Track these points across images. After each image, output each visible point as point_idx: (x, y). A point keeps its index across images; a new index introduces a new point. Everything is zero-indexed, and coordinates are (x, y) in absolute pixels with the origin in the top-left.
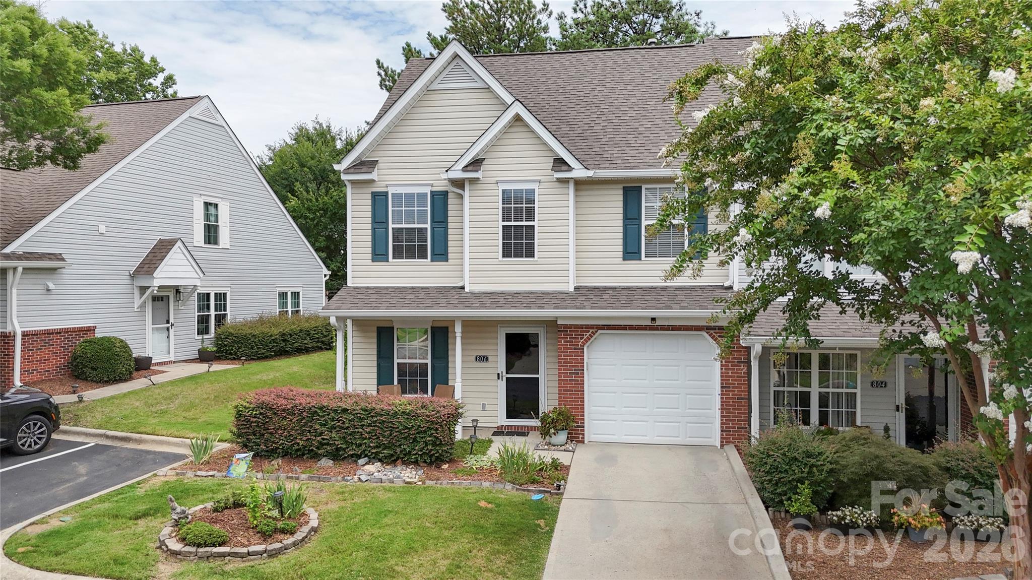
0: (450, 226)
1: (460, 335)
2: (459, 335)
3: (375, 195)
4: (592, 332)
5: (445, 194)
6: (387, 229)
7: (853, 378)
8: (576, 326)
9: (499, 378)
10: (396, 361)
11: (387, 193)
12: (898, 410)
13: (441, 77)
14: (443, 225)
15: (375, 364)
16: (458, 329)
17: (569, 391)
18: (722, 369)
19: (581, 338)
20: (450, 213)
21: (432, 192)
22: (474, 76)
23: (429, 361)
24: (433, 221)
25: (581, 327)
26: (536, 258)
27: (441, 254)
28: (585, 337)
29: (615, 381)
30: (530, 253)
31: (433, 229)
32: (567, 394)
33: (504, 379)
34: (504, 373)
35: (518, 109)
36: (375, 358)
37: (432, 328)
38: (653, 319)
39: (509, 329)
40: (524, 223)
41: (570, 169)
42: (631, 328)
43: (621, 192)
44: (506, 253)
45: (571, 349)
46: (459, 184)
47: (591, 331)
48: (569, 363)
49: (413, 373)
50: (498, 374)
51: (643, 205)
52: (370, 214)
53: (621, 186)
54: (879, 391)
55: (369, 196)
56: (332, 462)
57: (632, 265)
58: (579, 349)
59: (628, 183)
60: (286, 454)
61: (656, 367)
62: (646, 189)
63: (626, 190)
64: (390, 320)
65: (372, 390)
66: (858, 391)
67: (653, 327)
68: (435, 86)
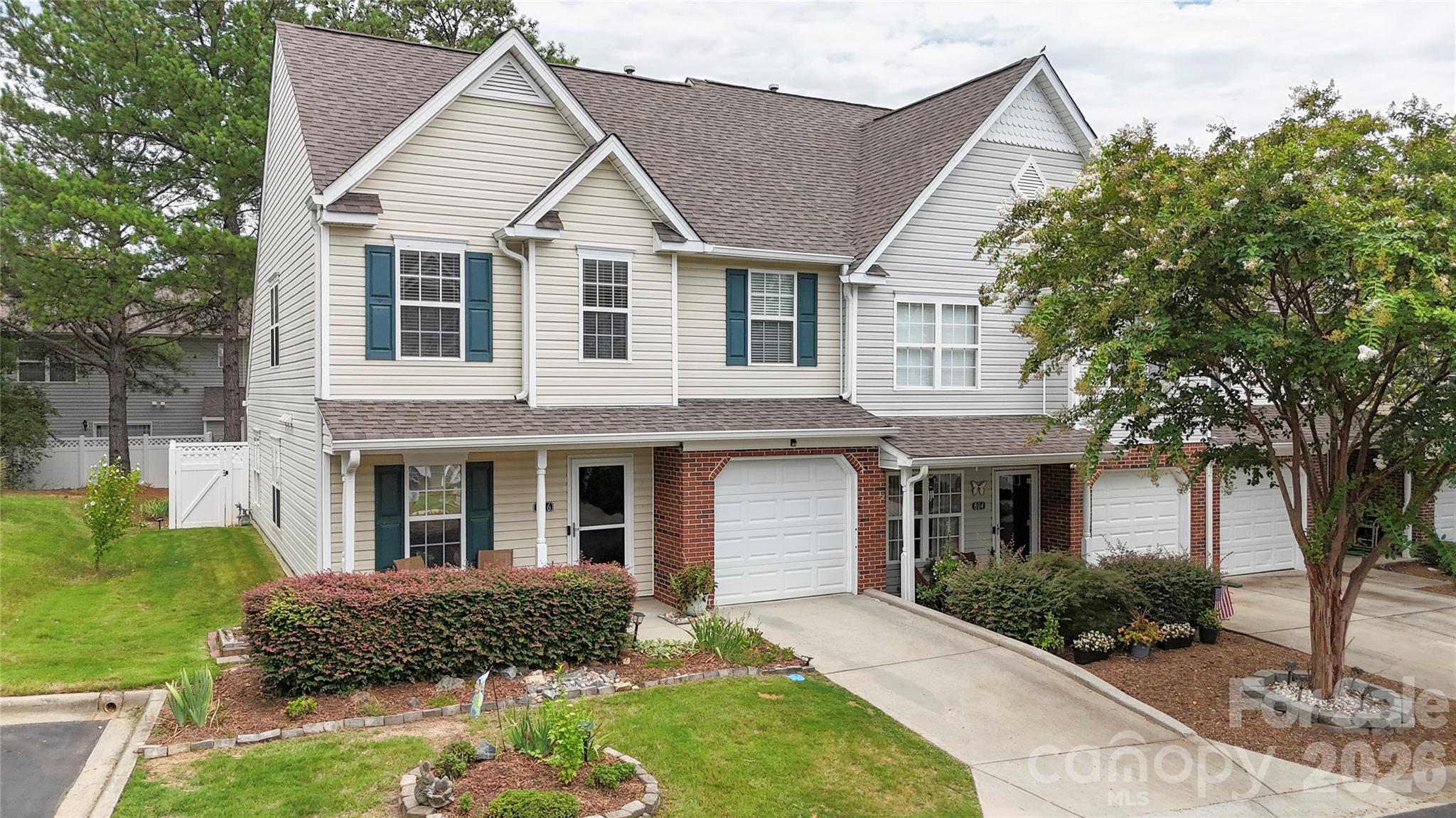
0: (496, 307)
1: (544, 472)
2: (542, 473)
3: (370, 251)
4: (725, 461)
5: (488, 258)
6: (392, 307)
7: (956, 500)
8: (706, 453)
9: (569, 534)
10: (408, 519)
11: (393, 248)
12: (994, 532)
13: (484, 80)
14: (485, 305)
15: (372, 526)
16: (542, 464)
17: (696, 540)
18: (859, 499)
19: (712, 469)
20: (496, 288)
21: (467, 253)
22: (535, 87)
23: (462, 516)
24: (470, 299)
25: (711, 453)
26: (630, 360)
27: (481, 350)
28: (716, 467)
29: (741, 522)
30: (621, 353)
31: (468, 310)
32: (694, 545)
33: (578, 533)
34: (577, 526)
35: (612, 146)
36: (372, 517)
37: (468, 464)
38: (793, 441)
39: (582, 461)
40: (613, 310)
41: (683, 240)
42: (769, 452)
43: (724, 276)
44: (589, 352)
45: (699, 484)
46: (520, 245)
47: (723, 458)
48: (696, 503)
49: (435, 537)
50: (569, 528)
51: (750, 294)
52: (362, 281)
53: (724, 268)
54: (979, 513)
55: (361, 252)
56: (462, 681)
57: (737, 371)
58: (709, 483)
59: (735, 264)
60: (376, 681)
61: (786, 502)
62: (752, 274)
63: (730, 274)
64: (400, 454)
65: (368, 568)
66: (961, 515)
67: (793, 450)
68: (475, 91)
